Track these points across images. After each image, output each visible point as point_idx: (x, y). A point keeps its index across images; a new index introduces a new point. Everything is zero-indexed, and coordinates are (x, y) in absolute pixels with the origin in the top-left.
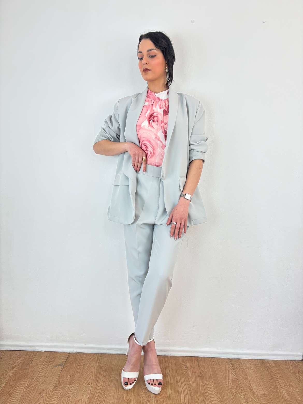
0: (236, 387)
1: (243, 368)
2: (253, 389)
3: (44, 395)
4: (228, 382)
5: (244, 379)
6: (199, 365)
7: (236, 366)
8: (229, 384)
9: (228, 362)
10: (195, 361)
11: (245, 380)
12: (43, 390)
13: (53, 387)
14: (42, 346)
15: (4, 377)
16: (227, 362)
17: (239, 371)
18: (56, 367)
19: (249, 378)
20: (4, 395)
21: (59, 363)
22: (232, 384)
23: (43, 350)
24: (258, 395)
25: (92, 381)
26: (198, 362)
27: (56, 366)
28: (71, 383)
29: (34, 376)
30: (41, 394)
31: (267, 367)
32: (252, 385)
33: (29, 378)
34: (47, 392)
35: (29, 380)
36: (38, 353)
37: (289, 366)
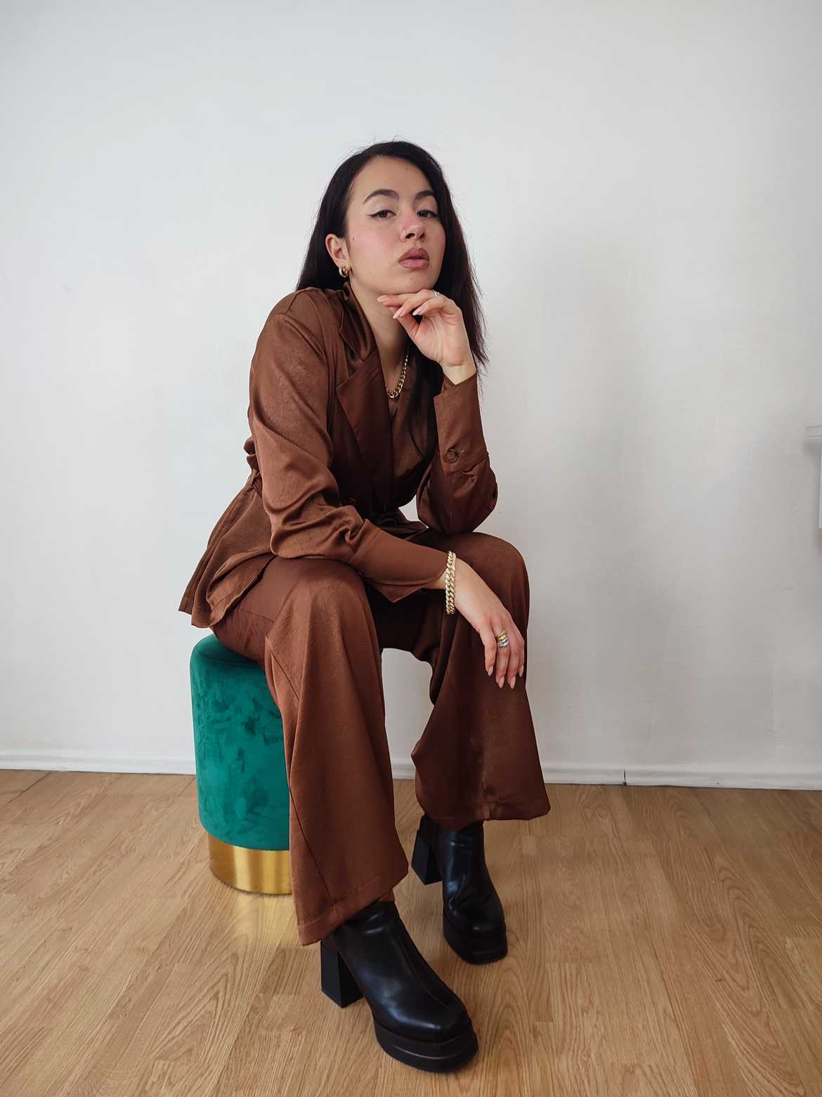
21: (15, 788)
25: (68, 819)
27: (5, 793)
37: (581, 795)
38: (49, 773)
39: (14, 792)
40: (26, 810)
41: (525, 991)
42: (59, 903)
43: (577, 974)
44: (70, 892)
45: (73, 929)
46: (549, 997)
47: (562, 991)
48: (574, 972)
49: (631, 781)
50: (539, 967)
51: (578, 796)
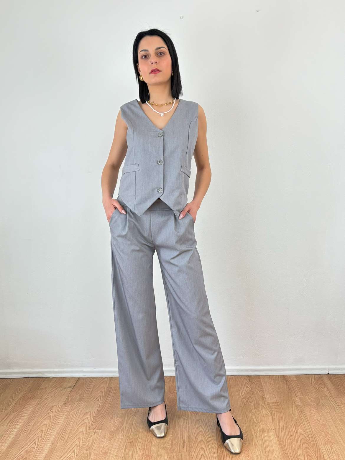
0: (249, 397)
1: (261, 383)
2: (265, 399)
3: (54, 410)
5: (258, 392)
8: (242, 395)
9: (247, 378)
12: (53, 407)
13: (62, 404)
14: (50, 372)
15: (13, 398)
16: (245, 378)
17: (256, 385)
18: (66, 389)
19: (264, 390)
20: (14, 411)
21: (69, 385)
22: (244, 396)
23: (51, 375)
24: (269, 403)
25: (101, 398)
27: (66, 388)
28: (80, 400)
29: (43, 396)
30: (51, 409)
32: (265, 395)
33: (38, 398)
34: (56, 408)
35: (38, 400)
36: (47, 379)
37: (312, 379)
38: (79, 378)
39: (70, 387)
40: (80, 395)
41: (314, 455)
42: (121, 432)
43: (331, 448)
44: (123, 428)
45: (134, 442)
46: (323, 456)
47: (328, 454)
48: (330, 449)
49: (331, 372)
50: (317, 446)
51: (310, 380)
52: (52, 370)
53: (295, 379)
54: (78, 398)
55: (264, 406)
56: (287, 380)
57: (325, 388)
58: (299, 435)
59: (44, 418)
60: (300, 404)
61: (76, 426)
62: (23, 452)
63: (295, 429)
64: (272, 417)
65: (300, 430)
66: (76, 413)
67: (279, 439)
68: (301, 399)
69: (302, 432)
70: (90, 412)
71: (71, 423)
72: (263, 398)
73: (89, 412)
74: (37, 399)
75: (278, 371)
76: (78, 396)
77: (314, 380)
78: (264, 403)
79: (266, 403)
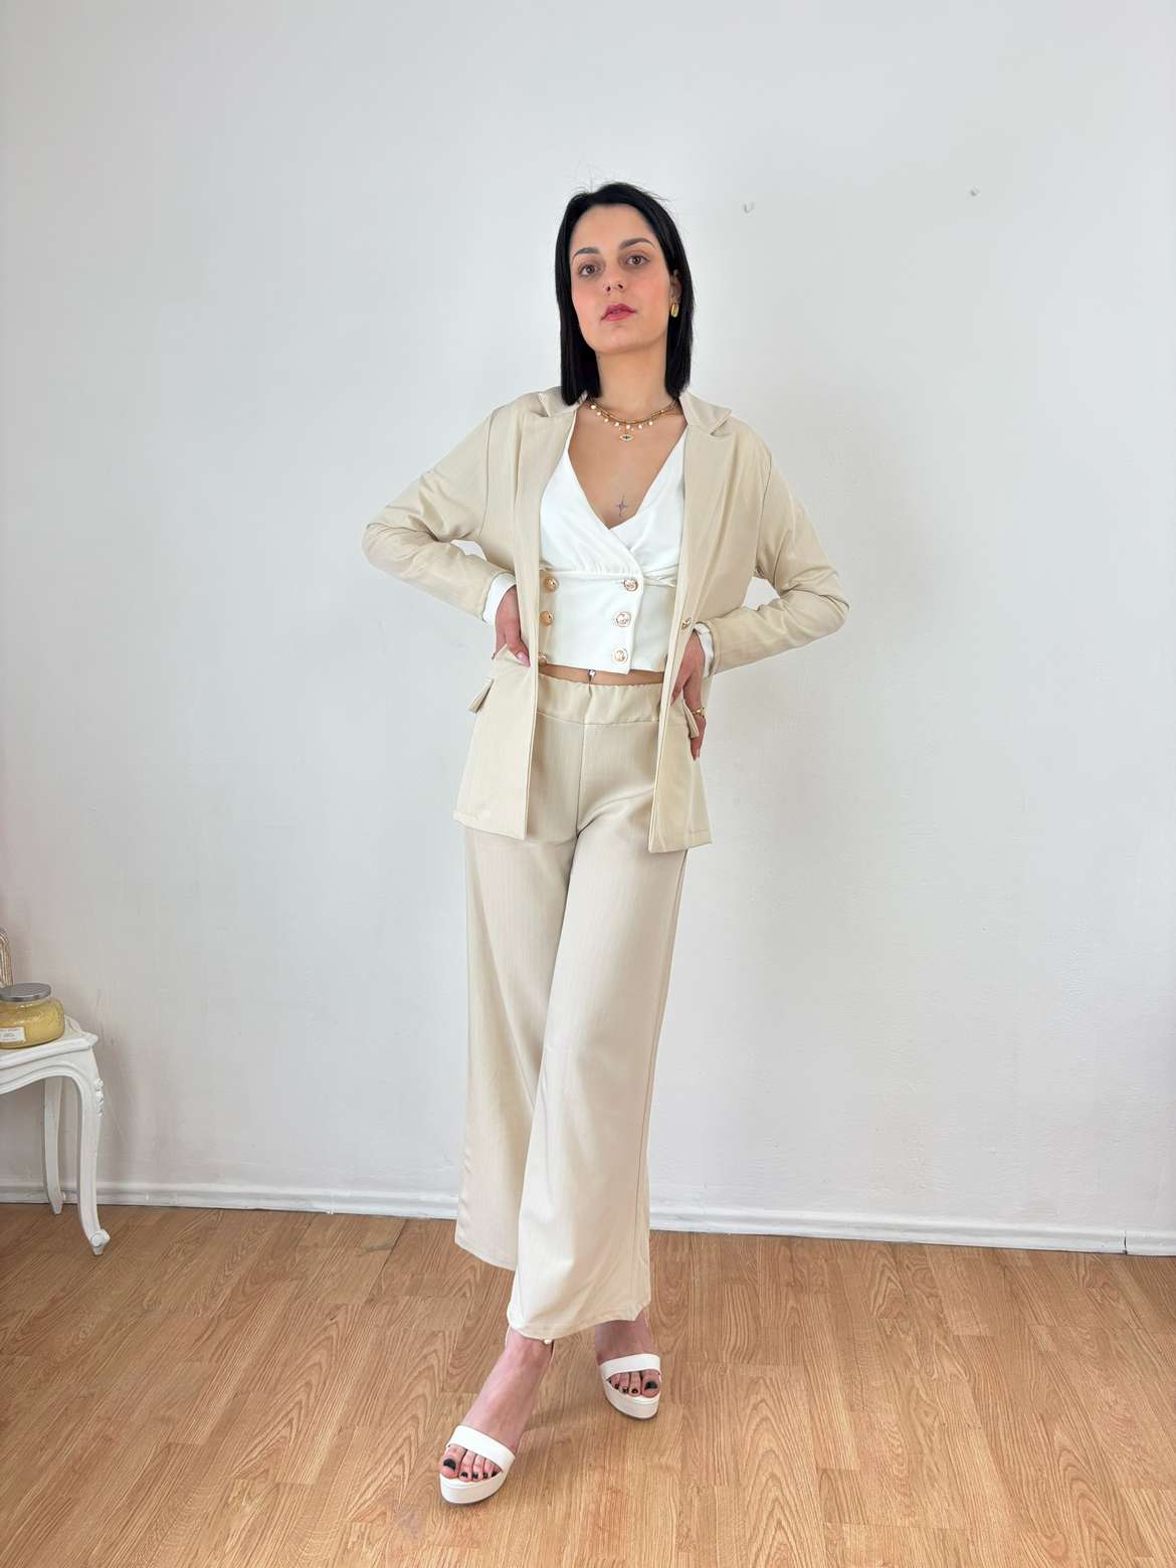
0: (898, 1314)
1: (928, 1268)
2: (946, 1323)
3: (340, 1318)
4: (875, 1302)
5: (924, 1297)
6: (792, 1257)
7: (907, 1262)
8: (877, 1306)
9: (886, 1251)
10: (783, 1248)
11: (928, 1297)
12: (338, 1308)
13: (364, 1299)
14: (327, 1199)
15: (227, 1274)
16: (880, 1252)
17: (913, 1275)
18: (372, 1254)
19: (940, 1292)
20: (230, 1315)
21: (379, 1243)
22: (883, 1308)
23: (331, 1208)
24: (958, 1337)
25: (473, 1289)
26: (791, 1251)
27: (371, 1250)
28: (413, 1291)
29: (308, 1272)
30: (331, 1316)
31: (1004, 1268)
32: (946, 1312)
33: (296, 1279)
34: (347, 1313)
35: (295, 1282)
36: (317, 1218)
37: (1077, 1268)
38: (408, 1221)
39: (383, 1248)
40: (413, 1276)
41: (1110, 1522)
43: (1158, 1502)
45: (573, 1441)
46: (1138, 1528)
47: (1149, 1522)
49: (1132, 1249)
50: (1115, 1494)
51: (1074, 1270)
52: (333, 1192)
53: (1028, 1263)
54: (407, 1284)
55: (944, 1348)
56: (1006, 1266)
57: (1122, 1301)
58: (1058, 1452)
59: (314, 1344)
60: (1052, 1348)
61: (404, 1375)
62: (258, 1450)
63: (1043, 1430)
64: (971, 1384)
65: (1060, 1437)
66: (405, 1334)
67: (999, 1461)
68: (1052, 1330)
69: (1068, 1443)
70: (444, 1332)
71: (391, 1366)
72: (940, 1321)
73: (439, 1332)
74: (292, 1280)
75: (977, 1235)
76: (407, 1278)
77: (1086, 1271)
78: (945, 1338)
79: (950, 1338)
